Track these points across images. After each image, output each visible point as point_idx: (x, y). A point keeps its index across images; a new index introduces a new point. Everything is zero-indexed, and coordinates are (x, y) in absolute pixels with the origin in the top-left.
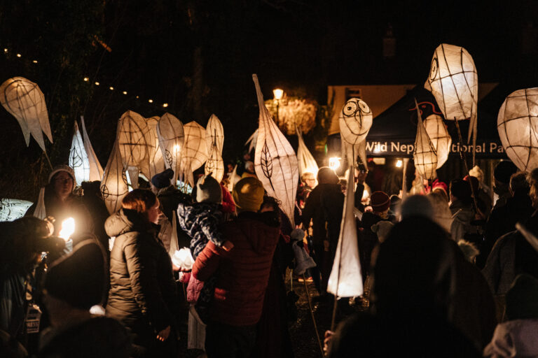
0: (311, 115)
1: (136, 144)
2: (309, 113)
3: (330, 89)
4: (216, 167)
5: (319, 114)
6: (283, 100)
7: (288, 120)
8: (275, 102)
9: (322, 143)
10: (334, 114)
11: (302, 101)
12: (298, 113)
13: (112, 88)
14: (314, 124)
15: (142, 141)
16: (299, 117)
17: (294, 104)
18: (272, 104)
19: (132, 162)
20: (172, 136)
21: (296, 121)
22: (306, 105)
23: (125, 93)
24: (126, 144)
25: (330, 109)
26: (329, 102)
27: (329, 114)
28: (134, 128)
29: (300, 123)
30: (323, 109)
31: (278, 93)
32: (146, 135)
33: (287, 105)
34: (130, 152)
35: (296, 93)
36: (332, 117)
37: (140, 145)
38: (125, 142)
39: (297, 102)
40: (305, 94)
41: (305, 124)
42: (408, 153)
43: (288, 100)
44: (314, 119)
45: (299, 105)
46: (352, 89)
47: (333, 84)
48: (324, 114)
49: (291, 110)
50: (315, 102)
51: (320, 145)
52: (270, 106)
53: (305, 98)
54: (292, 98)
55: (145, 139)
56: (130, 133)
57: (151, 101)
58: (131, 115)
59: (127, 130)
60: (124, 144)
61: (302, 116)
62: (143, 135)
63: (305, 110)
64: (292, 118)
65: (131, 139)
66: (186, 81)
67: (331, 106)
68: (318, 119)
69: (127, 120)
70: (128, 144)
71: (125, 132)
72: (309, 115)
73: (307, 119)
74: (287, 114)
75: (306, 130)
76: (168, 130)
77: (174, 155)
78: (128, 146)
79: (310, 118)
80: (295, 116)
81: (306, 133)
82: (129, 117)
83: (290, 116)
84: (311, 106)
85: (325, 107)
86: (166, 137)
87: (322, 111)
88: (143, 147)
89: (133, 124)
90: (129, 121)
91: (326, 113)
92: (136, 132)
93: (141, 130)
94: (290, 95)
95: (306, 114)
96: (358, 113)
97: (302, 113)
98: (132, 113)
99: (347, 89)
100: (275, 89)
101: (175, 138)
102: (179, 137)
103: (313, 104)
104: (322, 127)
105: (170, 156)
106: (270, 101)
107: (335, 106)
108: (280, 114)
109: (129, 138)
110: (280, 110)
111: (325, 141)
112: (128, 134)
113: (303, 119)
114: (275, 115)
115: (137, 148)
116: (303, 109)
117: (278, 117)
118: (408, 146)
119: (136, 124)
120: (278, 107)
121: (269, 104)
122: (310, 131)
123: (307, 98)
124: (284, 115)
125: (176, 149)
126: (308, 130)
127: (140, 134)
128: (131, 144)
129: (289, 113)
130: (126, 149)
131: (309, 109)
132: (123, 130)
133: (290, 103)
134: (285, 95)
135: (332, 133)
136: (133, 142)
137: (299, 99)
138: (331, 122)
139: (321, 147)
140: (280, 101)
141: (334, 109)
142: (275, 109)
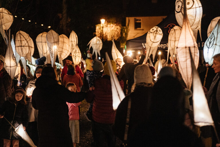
0: (119, 31)
1: (24, 46)
2: (118, 30)
3: (127, 18)
4: (78, 56)
5: (122, 31)
6: (105, 24)
7: (108, 34)
8: (102, 25)
9: (124, 44)
10: (129, 31)
11: (114, 25)
12: (112, 30)
13: (23, 19)
14: (120, 35)
15: (27, 45)
16: (113, 32)
17: (110, 26)
18: (100, 26)
19: (23, 54)
20: (52, 41)
21: (111, 34)
22: (116, 27)
23: (30, 21)
24: (19, 46)
25: (127, 28)
26: (127, 25)
27: (127, 31)
28: (23, 39)
29: (113, 35)
30: (124, 28)
31: (103, 21)
32: (28, 42)
33: (107, 27)
34: (21, 50)
35: (111, 21)
36: (128, 32)
37: (26, 46)
38: (19, 45)
39: (112, 25)
40: (115, 21)
41: (115, 36)
42: (164, 48)
43: (107, 24)
44: (120, 33)
45: (112, 26)
46: (137, 19)
47: (129, 17)
48: (124, 30)
49: (109, 29)
50: (120, 25)
51: (123, 45)
52: (99, 27)
53: (116, 23)
54: (109, 23)
55: (28, 44)
56: (21, 41)
57: (42, 25)
58: (21, 33)
59: (19, 39)
60: (18, 47)
61: (114, 32)
62: (27, 42)
63: (116, 29)
64: (109, 33)
65: (21, 44)
66: (59, 15)
67: (128, 27)
68: (121, 33)
69: (19, 35)
70: (20, 46)
71: (18, 41)
72: (117, 31)
73: (117, 33)
74: (107, 31)
75: (116, 38)
76: (51, 38)
77: (53, 51)
78: (20, 47)
79: (118, 33)
80: (111, 32)
81: (116, 39)
82: (20, 33)
83: (109, 32)
84: (118, 27)
85: (125, 27)
86: (50, 42)
87: (124, 29)
88: (28, 48)
89: (22, 37)
90: (20, 35)
91: (126, 30)
92: (23, 40)
93: (26, 40)
94: (108, 22)
95: (116, 31)
96: (156, 32)
97: (114, 30)
98: (21, 32)
99: (135, 19)
100: (101, 19)
101: (54, 42)
102: (56, 42)
103: (120, 26)
104: (123, 37)
105: (51, 51)
106: (99, 25)
107: (129, 27)
108: (104, 31)
109: (20, 43)
110: (104, 29)
111: (125, 43)
112: (20, 41)
113: (115, 33)
114: (102, 32)
115: (25, 48)
116: (115, 28)
117: (103, 32)
118: (164, 45)
119: (23, 36)
120: (103, 27)
121: (99, 26)
122: (118, 39)
123: (117, 23)
124: (105, 31)
125: (55, 47)
126: (117, 38)
127: (25, 42)
128: (21, 46)
129: (108, 31)
130: (19, 49)
131: (118, 28)
132: (17, 40)
133: (108, 26)
134: (106, 22)
135: (128, 40)
136: (22, 45)
137: (113, 23)
138: (128, 34)
139: (123, 46)
140: (104, 25)
141: (129, 28)
142: (102, 29)
